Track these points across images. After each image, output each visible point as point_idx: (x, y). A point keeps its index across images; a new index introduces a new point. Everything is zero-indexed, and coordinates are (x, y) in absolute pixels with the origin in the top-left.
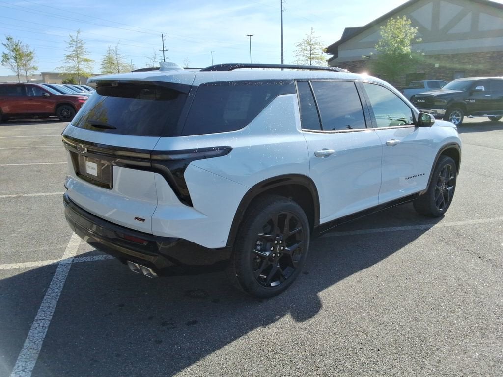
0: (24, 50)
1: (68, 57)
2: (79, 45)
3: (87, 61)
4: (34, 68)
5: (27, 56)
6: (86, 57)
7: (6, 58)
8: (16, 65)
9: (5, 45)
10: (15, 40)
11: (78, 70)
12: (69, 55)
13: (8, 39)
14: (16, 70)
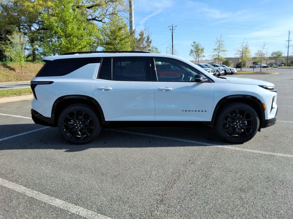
0: (200, 48)
1: (215, 49)
2: (221, 43)
3: (224, 51)
4: (204, 56)
5: (202, 50)
6: (223, 49)
7: (192, 51)
8: (195, 55)
9: (192, 46)
10: (197, 43)
11: (219, 56)
12: (215, 48)
13: (194, 43)
14: (195, 57)
